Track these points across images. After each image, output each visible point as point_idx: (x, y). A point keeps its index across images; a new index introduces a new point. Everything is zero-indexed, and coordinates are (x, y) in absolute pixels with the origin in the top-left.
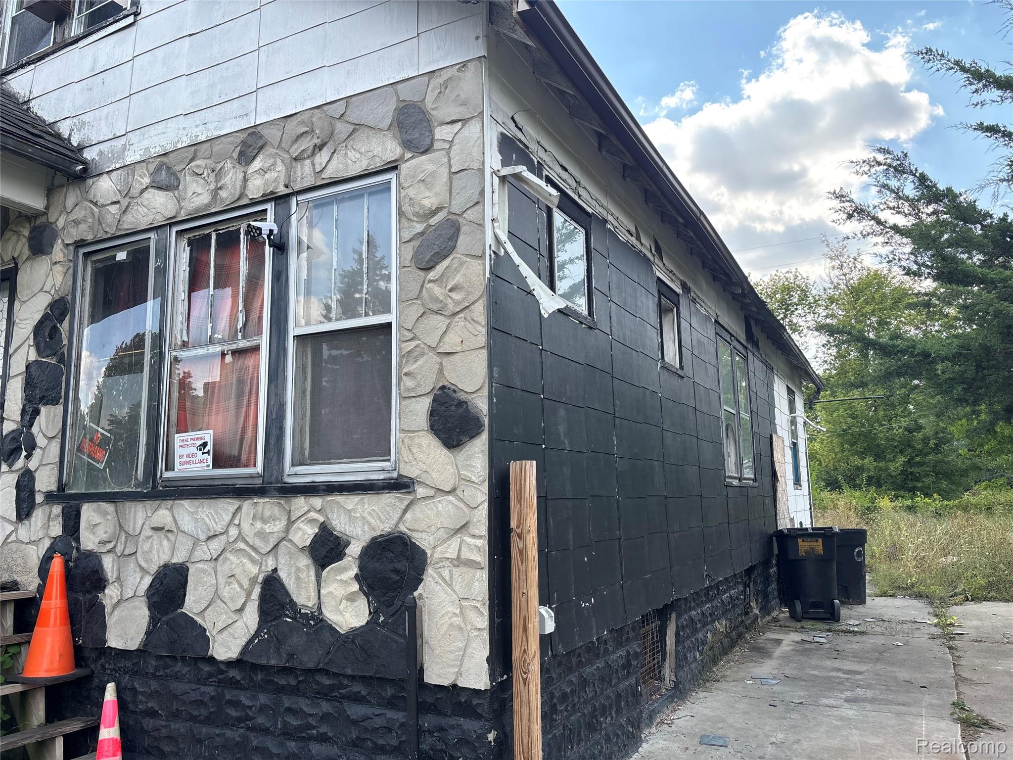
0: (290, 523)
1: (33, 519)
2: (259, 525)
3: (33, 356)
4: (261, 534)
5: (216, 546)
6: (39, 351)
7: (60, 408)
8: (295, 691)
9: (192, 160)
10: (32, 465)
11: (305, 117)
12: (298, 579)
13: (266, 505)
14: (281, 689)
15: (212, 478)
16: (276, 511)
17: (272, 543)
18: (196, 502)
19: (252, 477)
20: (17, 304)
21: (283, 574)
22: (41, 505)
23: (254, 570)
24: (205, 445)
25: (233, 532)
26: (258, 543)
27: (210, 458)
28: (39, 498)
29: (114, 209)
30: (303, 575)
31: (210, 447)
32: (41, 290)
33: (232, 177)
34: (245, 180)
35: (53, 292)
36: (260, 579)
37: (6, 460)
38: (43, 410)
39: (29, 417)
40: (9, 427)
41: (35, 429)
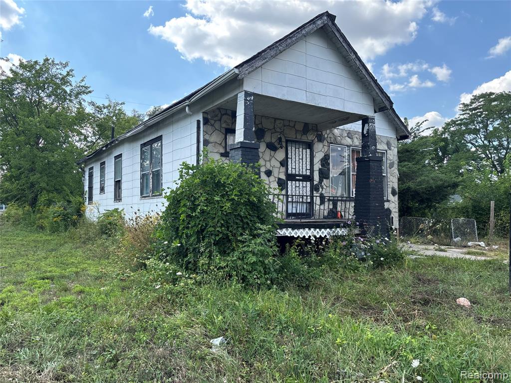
1: (325, 204)
3: (320, 167)
6: (322, 166)
7: (328, 180)
9: (354, 134)
10: (323, 192)
20: (315, 153)
22: (326, 201)
35: (324, 152)
37: (315, 191)
38: (324, 180)
39: (321, 181)
40: (315, 183)
41: (323, 184)
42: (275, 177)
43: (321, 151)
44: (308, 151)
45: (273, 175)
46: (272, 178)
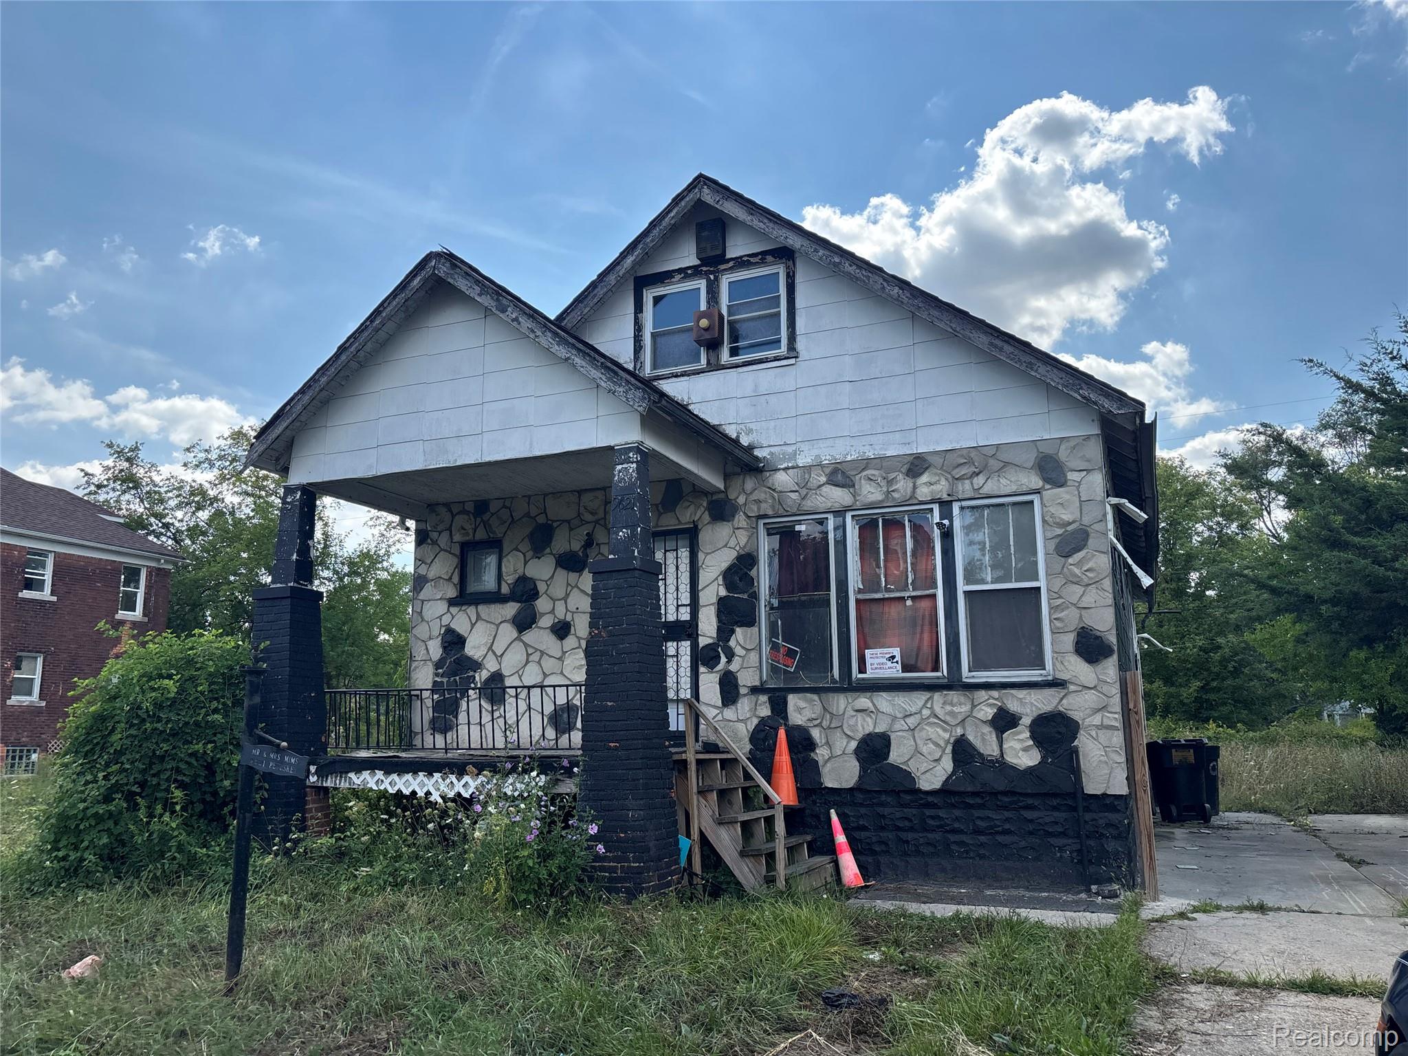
0: (973, 706)
1: (739, 705)
2: (948, 708)
3: (723, 592)
4: (952, 713)
5: (912, 721)
6: (728, 589)
7: (755, 629)
8: (982, 806)
9: (863, 470)
10: (733, 667)
11: (965, 452)
12: (984, 740)
13: (953, 695)
14: (971, 806)
15: (903, 679)
16: (962, 699)
17: (960, 718)
18: (893, 694)
19: (938, 678)
20: (701, 556)
21: (971, 738)
22: (745, 695)
23: (947, 736)
24: (893, 657)
25: (926, 712)
26: (948, 718)
27: (899, 667)
28: (743, 691)
29: (793, 496)
30: (988, 737)
31: (898, 658)
32: (726, 546)
33: (903, 485)
34: (915, 487)
35: (738, 548)
36: (952, 740)
37: (703, 665)
38: (738, 630)
39: (725, 632)
40: (703, 642)
41: (732, 643)
42: (579, 638)
45: (575, 634)
46: (570, 642)
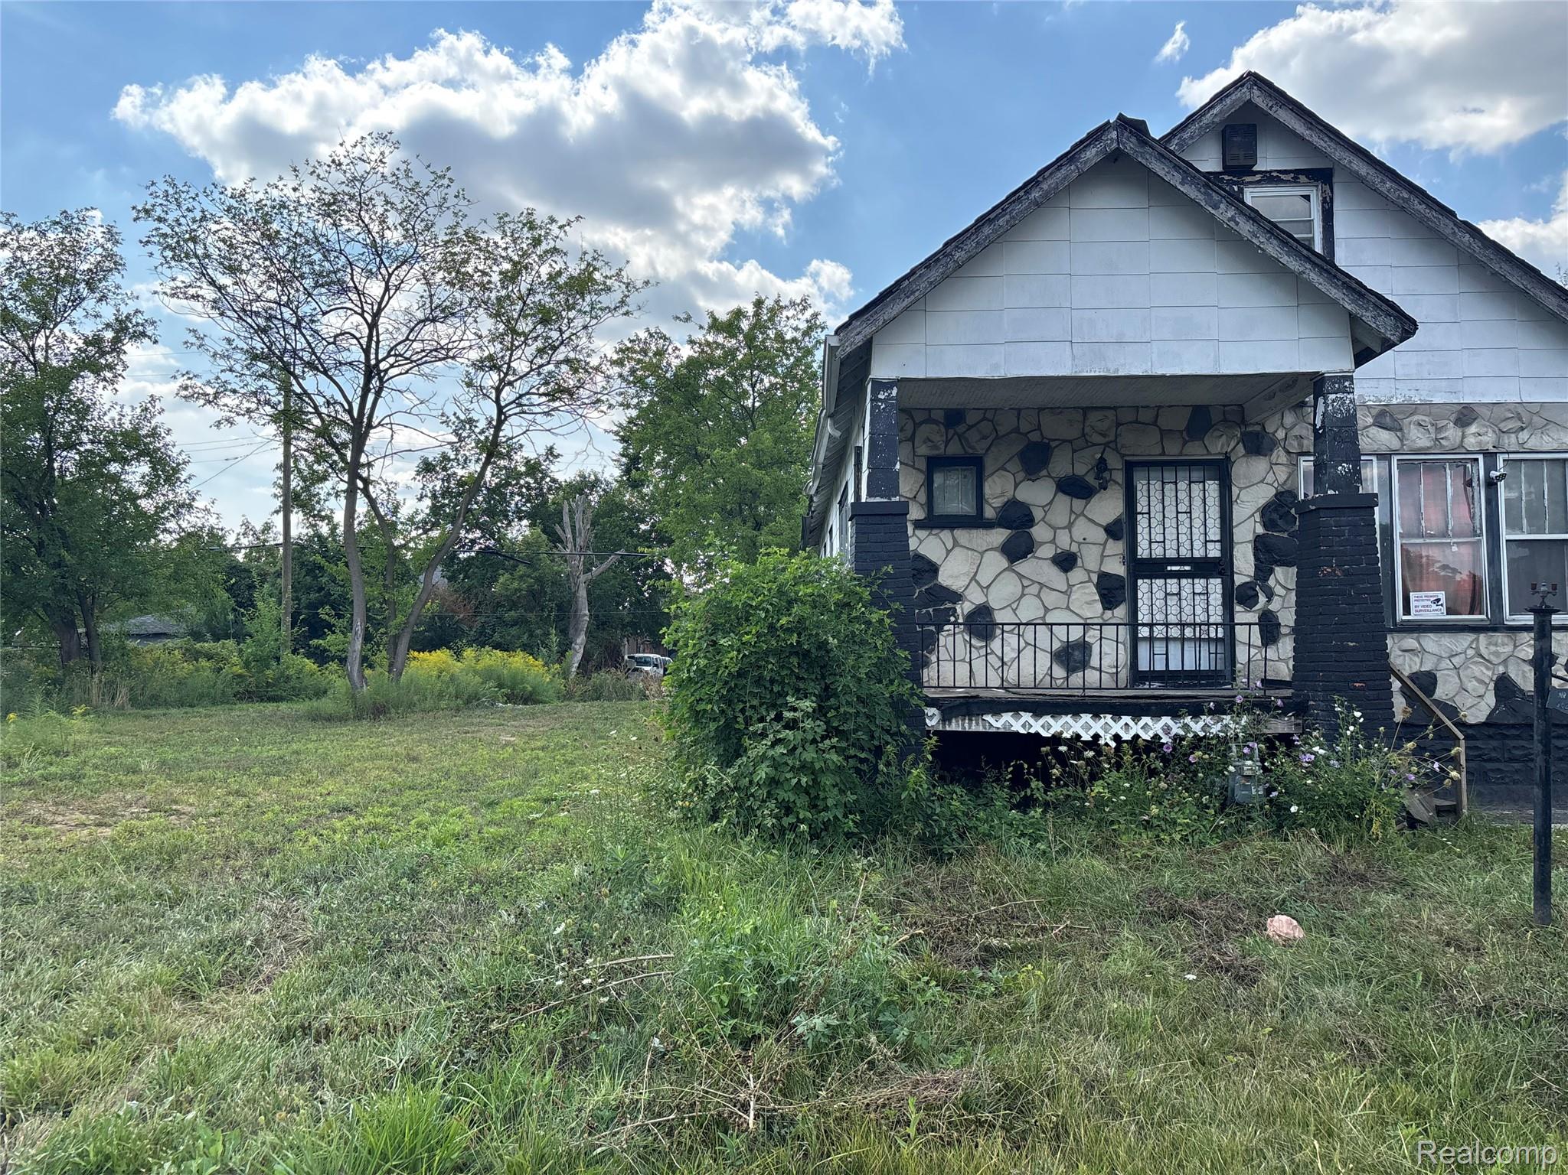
0: (1515, 647)
2: (1493, 648)
3: (1260, 530)
4: (1497, 654)
5: (1456, 660)
6: (1265, 526)
8: (1518, 737)
9: (1411, 414)
10: (1274, 606)
11: (1511, 407)
12: (1524, 677)
13: (1499, 637)
14: (1506, 737)
15: (1448, 621)
16: (1506, 640)
17: (1503, 657)
18: (1439, 635)
19: (1482, 620)
20: (1235, 490)
21: (1513, 676)
22: (1286, 635)
23: (1490, 673)
24: (1438, 600)
25: (1471, 652)
26: (1492, 658)
27: (1444, 610)
28: (1284, 630)
30: (1528, 675)
31: (1443, 601)
33: (1452, 433)
34: (1463, 437)
35: (1276, 485)
36: (1495, 678)
37: (1240, 603)
38: (1277, 569)
39: (1263, 571)
40: (1239, 580)
41: (1271, 582)
42: (1089, 572)
43: (1262, 481)
44: (1213, 487)
45: (1083, 567)
46: (1077, 575)
